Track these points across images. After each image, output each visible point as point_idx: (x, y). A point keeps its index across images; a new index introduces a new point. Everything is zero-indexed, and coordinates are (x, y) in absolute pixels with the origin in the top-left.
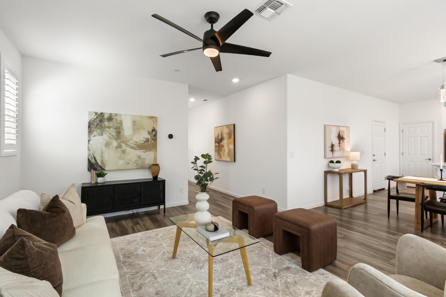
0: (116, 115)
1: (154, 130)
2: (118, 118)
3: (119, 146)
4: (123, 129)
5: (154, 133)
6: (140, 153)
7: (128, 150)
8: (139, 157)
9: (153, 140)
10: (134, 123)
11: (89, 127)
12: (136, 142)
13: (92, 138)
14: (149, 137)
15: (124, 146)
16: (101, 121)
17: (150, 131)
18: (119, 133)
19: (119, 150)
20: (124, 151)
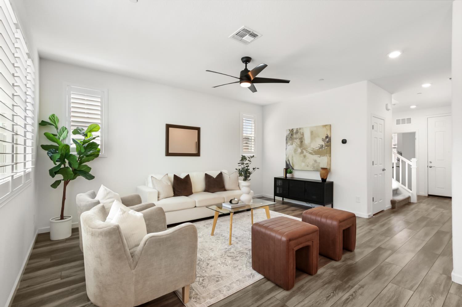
0: (300, 129)
1: (327, 137)
2: (301, 131)
3: (302, 152)
4: (304, 139)
5: (327, 139)
6: (316, 157)
7: (308, 155)
8: (315, 161)
9: (326, 146)
10: (312, 133)
11: (286, 140)
12: (313, 149)
13: (288, 147)
14: (323, 143)
15: (305, 152)
16: (292, 135)
17: (324, 138)
18: (302, 142)
19: (302, 155)
20: (305, 156)
